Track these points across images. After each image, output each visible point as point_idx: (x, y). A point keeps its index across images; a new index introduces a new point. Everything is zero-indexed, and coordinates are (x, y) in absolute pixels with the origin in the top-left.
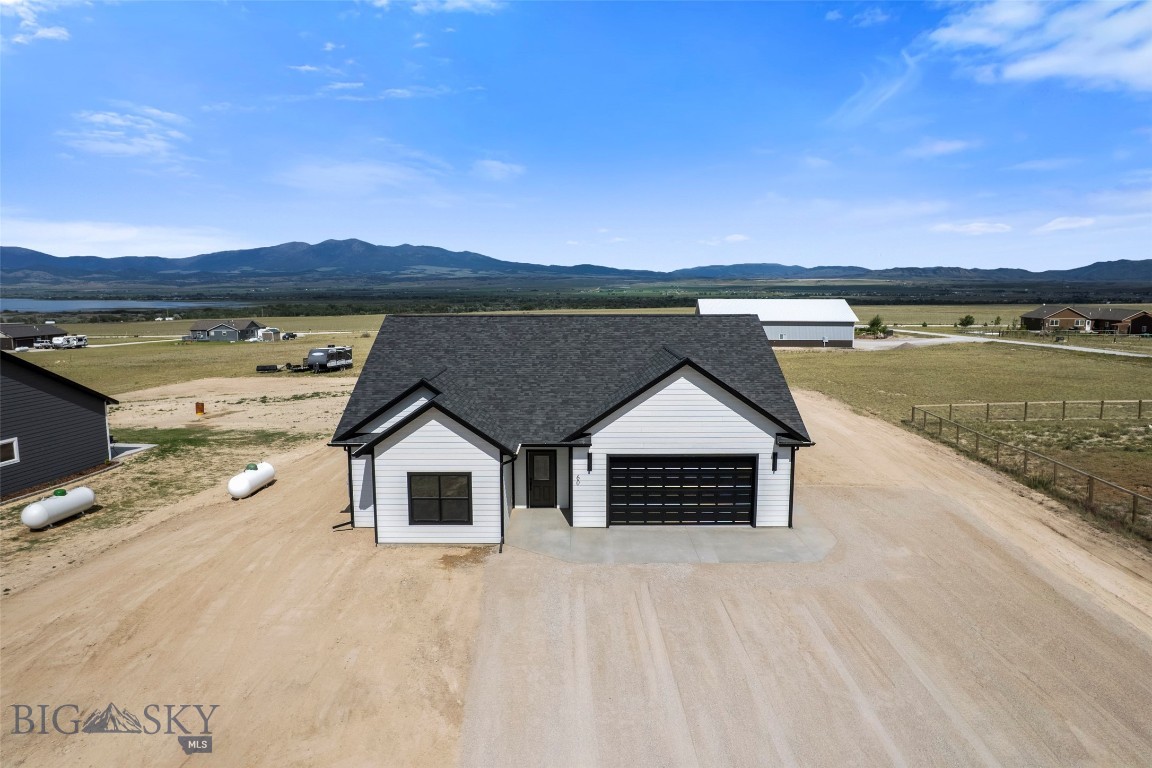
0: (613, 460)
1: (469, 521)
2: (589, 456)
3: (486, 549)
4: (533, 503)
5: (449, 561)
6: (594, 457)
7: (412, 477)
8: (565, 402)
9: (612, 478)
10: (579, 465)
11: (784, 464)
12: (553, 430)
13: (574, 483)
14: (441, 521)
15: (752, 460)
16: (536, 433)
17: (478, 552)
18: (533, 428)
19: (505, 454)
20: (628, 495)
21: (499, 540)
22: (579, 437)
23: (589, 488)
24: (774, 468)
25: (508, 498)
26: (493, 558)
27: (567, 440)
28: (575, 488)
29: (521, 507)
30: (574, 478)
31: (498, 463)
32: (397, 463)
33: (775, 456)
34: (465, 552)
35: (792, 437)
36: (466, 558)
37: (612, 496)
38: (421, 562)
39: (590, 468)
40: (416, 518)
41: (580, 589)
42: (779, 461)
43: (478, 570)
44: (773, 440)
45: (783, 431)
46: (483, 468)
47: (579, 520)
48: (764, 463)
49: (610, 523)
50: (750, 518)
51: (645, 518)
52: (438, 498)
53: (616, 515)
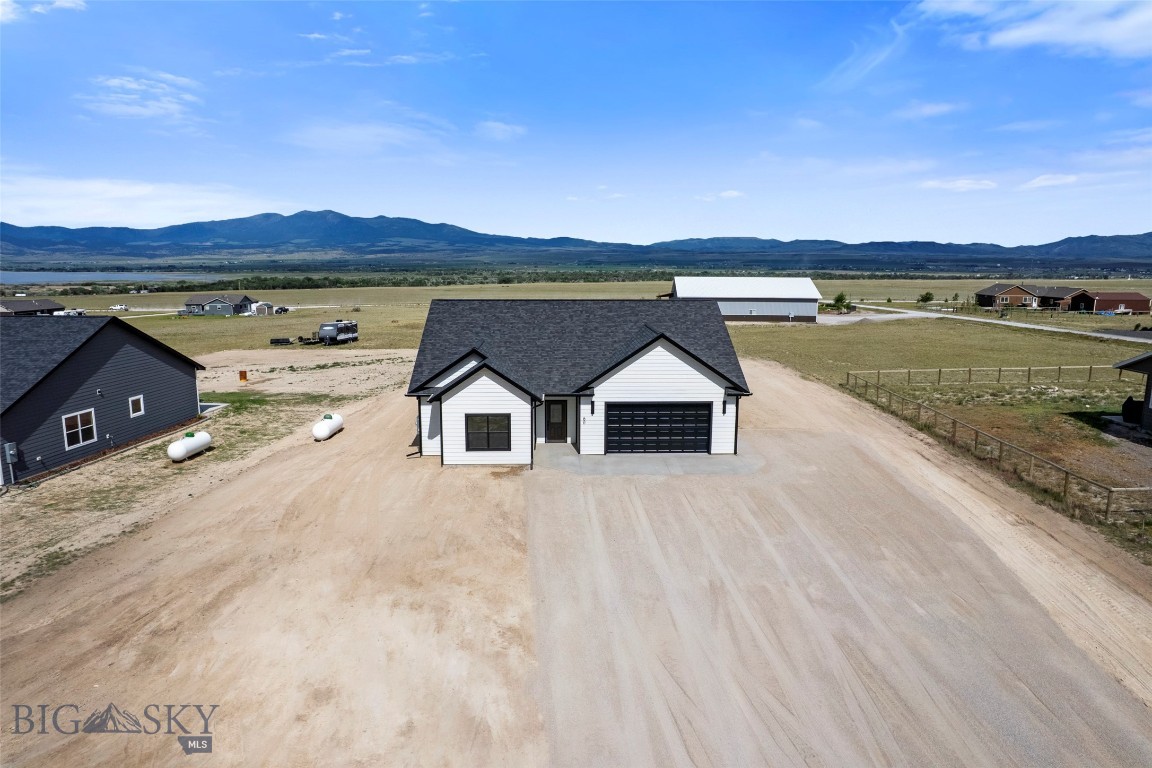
0: (610, 407)
1: (508, 448)
2: (593, 403)
3: (521, 467)
4: (550, 439)
5: (496, 475)
6: (596, 404)
7: (469, 418)
8: (574, 365)
9: (608, 420)
10: (585, 409)
11: (731, 408)
12: (566, 385)
13: (582, 423)
14: (489, 448)
15: (708, 406)
16: (554, 387)
17: (515, 470)
18: (552, 384)
19: (534, 400)
20: (620, 432)
21: (529, 462)
22: (584, 391)
23: (592, 427)
24: (724, 412)
26: (527, 473)
27: (576, 391)
28: (582, 426)
29: (541, 442)
30: (582, 419)
31: (529, 407)
32: (456, 409)
33: (725, 403)
34: (505, 470)
35: (737, 390)
36: (508, 473)
37: (608, 432)
38: (477, 475)
39: (593, 412)
40: (470, 447)
41: (590, 489)
42: (727, 406)
43: (518, 480)
44: (723, 391)
45: (730, 385)
46: (520, 412)
47: (585, 450)
48: (717, 409)
49: (607, 451)
50: (707, 448)
51: (632, 448)
52: (487, 432)
53: (611, 446)
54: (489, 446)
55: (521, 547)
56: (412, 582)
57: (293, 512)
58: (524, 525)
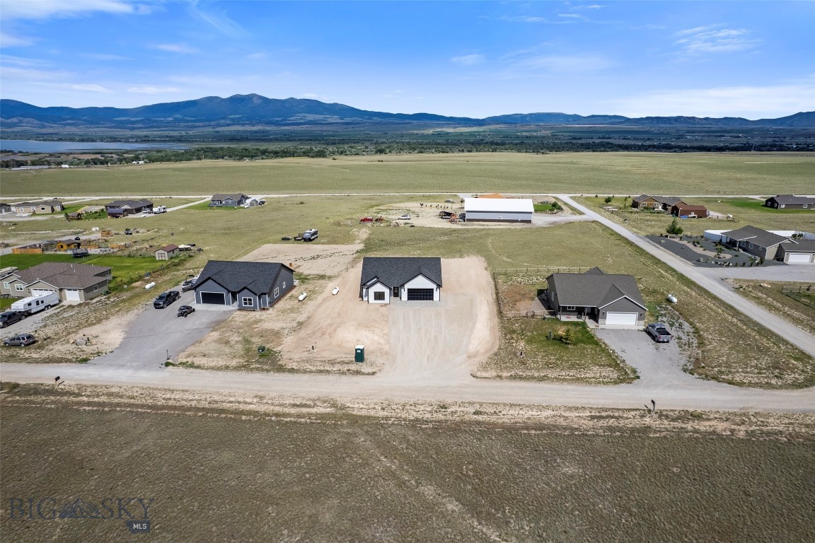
0: (409, 289)
1: (384, 300)
4: (394, 296)
5: (381, 306)
6: (405, 289)
7: (375, 293)
8: (400, 279)
9: (408, 292)
10: (403, 290)
11: (438, 290)
12: (398, 285)
15: (433, 290)
17: (386, 305)
18: (395, 285)
19: (390, 289)
20: (411, 295)
21: (389, 303)
22: (403, 285)
23: (404, 294)
25: (390, 295)
26: (388, 305)
27: (401, 286)
28: (402, 294)
29: (392, 297)
30: (402, 292)
32: (372, 291)
35: (439, 286)
36: (383, 306)
37: (408, 295)
38: (377, 306)
40: (375, 299)
41: (403, 309)
43: (386, 307)
44: (436, 286)
46: (387, 291)
47: (403, 299)
48: (435, 291)
49: (408, 300)
50: (433, 299)
51: (414, 299)
52: (379, 296)
53: (409, 298)
54: (380, 299)
55: (387, 321)
56: (367, 327)
57: (339, 315)
58: (387, 318)
